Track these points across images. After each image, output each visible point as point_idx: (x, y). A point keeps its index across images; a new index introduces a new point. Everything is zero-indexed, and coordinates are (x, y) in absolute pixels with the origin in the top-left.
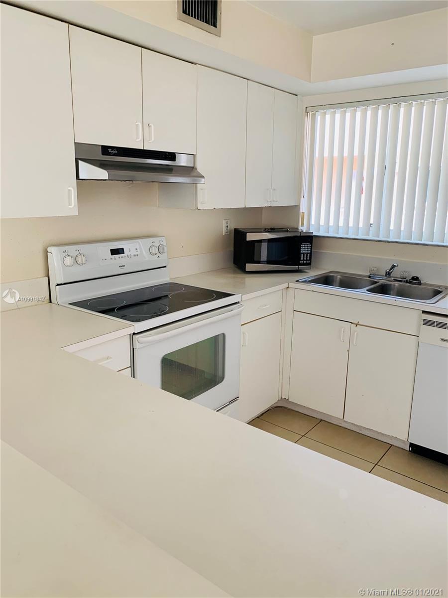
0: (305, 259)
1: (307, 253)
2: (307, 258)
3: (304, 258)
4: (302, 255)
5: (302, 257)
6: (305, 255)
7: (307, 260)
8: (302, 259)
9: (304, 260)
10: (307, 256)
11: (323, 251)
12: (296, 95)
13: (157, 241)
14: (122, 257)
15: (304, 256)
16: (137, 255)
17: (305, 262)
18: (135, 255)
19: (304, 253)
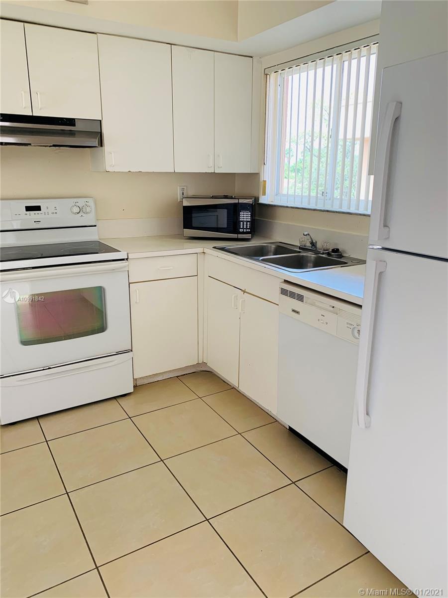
0: (245, 227)
1: (247, 222)
2: (247, 226)
3: (243, 226)
4: (242, 223)
5: (242, 225)
6: (245, 223)
7: (247, 228)
8: (242, 227)
9: (243, 228)
10: (247, 224)
11: (270, 220)
12: (252, 57)
13: (81, 203)
14: (38, 214)
15: (243, 224)
16: (56, 213)
17: (245, 230)
18: (53, 213)
19: (243, 221)
